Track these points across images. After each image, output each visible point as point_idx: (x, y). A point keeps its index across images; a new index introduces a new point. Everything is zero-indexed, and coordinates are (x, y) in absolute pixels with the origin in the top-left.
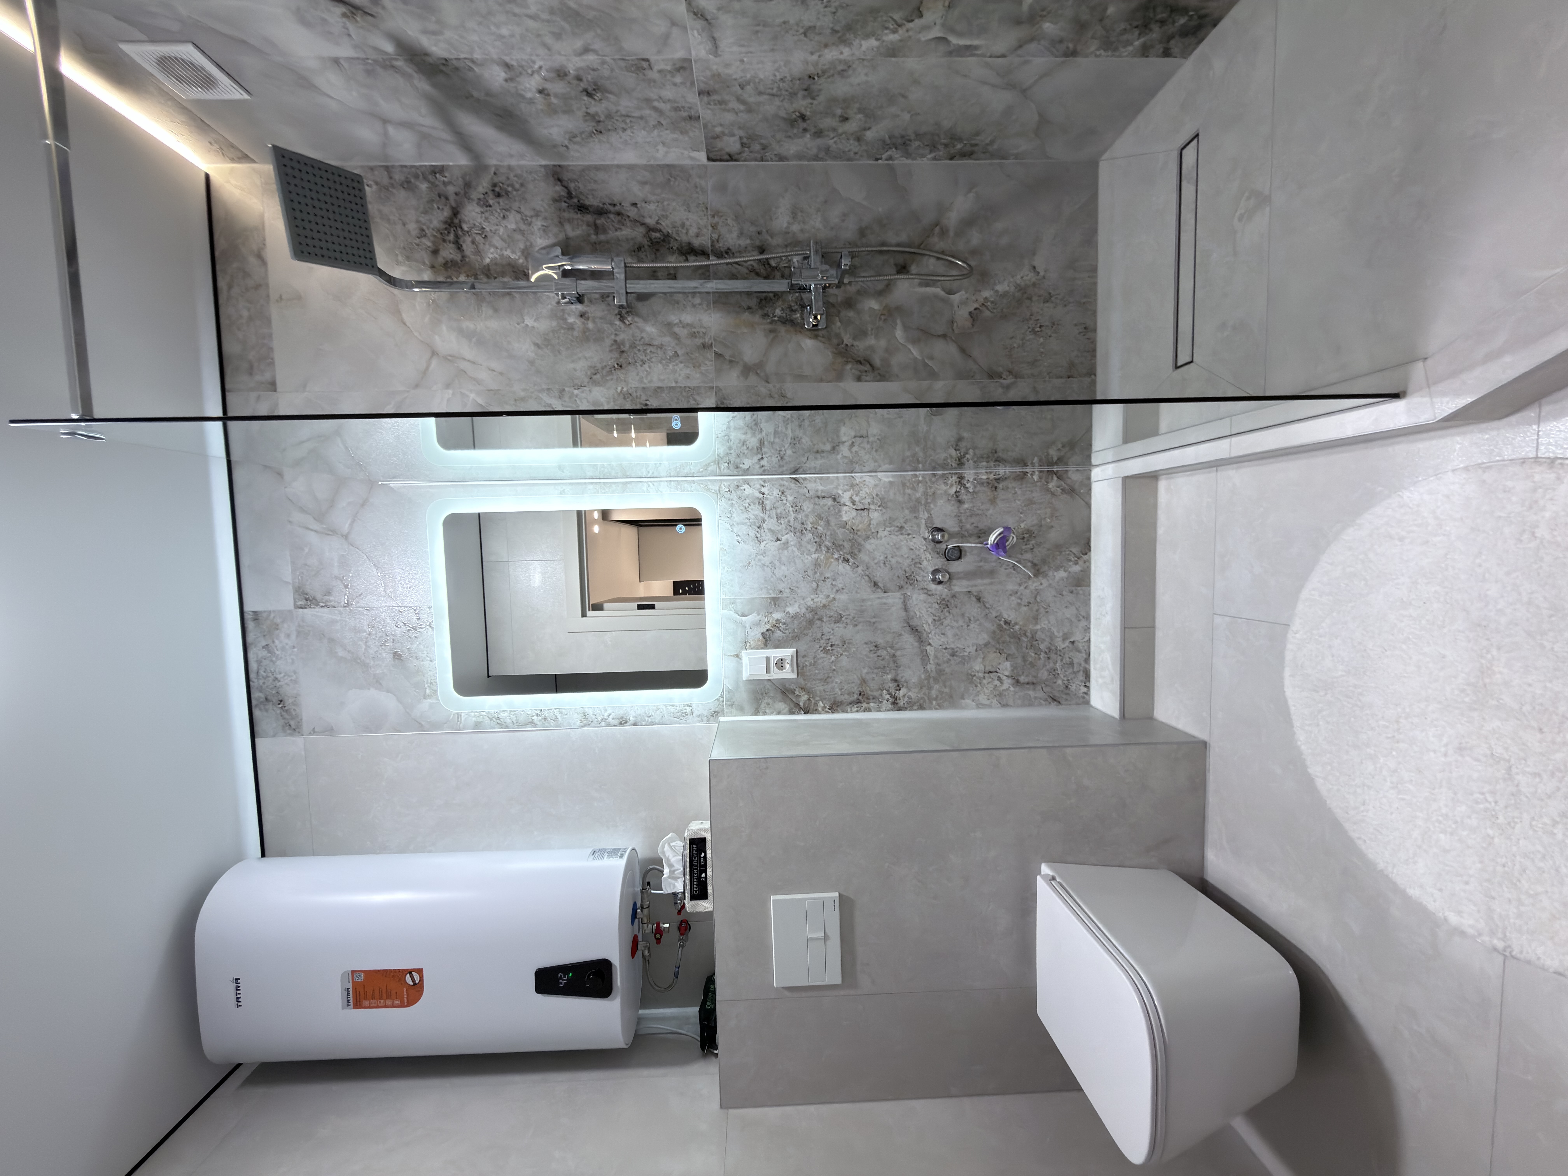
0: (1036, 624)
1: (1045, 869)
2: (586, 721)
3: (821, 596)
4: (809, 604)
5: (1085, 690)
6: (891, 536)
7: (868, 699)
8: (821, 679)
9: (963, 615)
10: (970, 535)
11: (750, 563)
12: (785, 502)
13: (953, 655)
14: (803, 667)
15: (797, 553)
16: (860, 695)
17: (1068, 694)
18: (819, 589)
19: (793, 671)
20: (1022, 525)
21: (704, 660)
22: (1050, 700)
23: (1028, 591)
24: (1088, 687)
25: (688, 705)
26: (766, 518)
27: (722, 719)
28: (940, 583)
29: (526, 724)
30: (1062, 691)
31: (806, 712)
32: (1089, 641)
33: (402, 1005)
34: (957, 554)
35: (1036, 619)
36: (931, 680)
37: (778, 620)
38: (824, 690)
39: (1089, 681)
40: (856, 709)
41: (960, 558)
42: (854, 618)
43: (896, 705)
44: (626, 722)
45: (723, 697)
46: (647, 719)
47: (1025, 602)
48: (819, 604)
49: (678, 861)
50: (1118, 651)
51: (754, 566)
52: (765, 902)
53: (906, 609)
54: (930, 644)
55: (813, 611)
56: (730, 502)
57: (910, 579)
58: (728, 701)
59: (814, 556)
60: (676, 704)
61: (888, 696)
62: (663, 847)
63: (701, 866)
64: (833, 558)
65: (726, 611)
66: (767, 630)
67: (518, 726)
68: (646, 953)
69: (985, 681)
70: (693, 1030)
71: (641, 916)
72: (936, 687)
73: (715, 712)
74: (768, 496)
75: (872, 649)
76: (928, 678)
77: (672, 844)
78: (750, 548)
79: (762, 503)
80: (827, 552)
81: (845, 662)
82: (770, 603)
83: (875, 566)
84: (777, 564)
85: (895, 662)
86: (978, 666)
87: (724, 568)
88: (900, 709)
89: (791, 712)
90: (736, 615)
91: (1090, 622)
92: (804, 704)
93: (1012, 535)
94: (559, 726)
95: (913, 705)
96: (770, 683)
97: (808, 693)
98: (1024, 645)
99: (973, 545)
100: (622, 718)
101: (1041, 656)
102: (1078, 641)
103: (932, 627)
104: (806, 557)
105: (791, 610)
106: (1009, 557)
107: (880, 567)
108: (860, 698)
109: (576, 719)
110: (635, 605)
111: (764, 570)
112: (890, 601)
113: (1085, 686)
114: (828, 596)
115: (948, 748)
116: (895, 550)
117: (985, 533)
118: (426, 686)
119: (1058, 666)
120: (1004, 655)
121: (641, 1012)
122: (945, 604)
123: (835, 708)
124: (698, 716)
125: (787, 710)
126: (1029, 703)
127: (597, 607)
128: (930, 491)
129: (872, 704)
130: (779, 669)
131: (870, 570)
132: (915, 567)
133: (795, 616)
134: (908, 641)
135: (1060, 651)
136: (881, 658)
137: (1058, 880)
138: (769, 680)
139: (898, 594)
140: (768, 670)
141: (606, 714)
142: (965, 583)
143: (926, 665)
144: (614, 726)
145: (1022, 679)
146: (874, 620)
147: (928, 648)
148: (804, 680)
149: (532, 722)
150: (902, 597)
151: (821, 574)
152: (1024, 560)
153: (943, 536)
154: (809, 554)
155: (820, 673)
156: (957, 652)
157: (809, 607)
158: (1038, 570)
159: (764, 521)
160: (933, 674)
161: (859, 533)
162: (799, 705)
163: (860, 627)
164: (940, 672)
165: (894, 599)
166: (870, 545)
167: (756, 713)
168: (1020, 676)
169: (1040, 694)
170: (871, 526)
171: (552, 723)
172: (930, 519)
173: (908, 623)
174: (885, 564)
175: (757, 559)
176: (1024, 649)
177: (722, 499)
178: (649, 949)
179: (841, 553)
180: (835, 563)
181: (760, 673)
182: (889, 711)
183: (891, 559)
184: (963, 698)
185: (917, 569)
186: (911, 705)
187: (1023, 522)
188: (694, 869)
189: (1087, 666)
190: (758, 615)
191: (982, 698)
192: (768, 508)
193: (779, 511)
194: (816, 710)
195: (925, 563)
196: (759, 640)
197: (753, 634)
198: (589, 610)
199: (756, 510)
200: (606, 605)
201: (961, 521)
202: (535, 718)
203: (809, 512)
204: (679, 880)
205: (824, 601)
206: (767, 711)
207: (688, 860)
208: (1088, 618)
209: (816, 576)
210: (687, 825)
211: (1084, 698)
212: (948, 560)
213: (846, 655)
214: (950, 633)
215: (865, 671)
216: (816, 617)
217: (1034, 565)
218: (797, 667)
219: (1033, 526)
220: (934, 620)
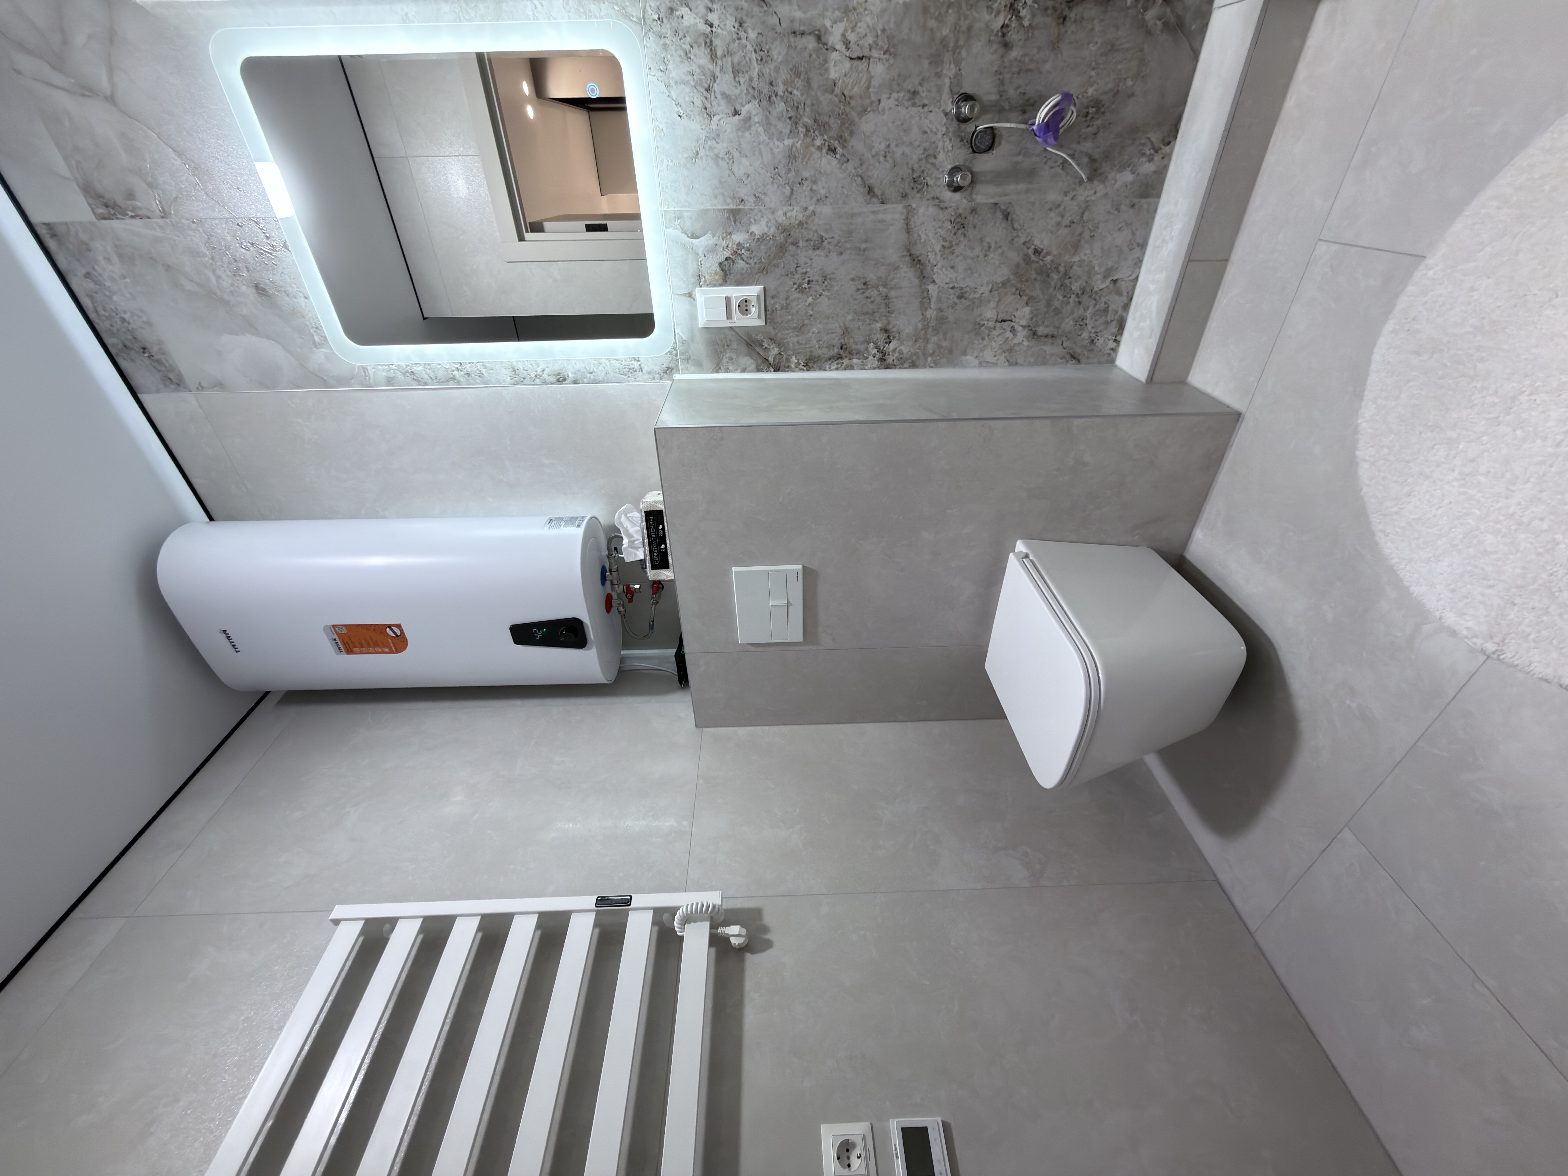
0: (1074, 255)
1: (1020, 547)
2: (518, 378)
3: (796, 209)
4: (780, 220)
5: (1113, 345)
6: (899, 108)
7: (851, 353)
8: (795, 328)
9: (981, 240)
10: (1012, 109)
11: (697, 153)
12: (744, 41)
13: (960, 297)
14: (773, 311)
15: (764, 137)
16: (841, 348)
17: (1092, 350)
18: (794, 197)
19: (759, 317)
20: (1090, 91)
21: (647, 299)
22: (1068, 356)
23: (1075, 203)
24: (1117, 342)
25: (635, 359)
26: (718, 74)
27: (677, 377)
28: (957, 189)
29: (448, 381)
30: (1086, 347)
31: (777, 370)
32: (1137, 279)
33: (391, 652)
34: (988, 139)
35: (1076, 247)
36: (930, 330)
37: (739, 244)
38: (798, 342)
39: (1121, 334)
40: (836, 366)
41: (990, 148)
42: (839, 242)
43: (884, 362)
44: (565, 380)
45: (675, 349)
46: (589, 375)
47: (1066, 221)
48: (793, 221)
49: (637, 532)
50: (1169, 294)
51: (704, 158)
52: (727, 573)
53: (908, 230)
54: (934, 282)
55: (785, 230)
56: (662, 41)
57: (917, 182)
58: (682, 354)
59: (788, 142)
60: (621, 357)
61: (875, 351)
62: (620, 517)
63: (660, 538)
64: (813, 145)
65: (670, 230)
66: (726, 259)
67: (439, 383)
68: (621, 608)
69: (994, 333)
70: (672, 668)
71: (611, 578)
72: (934, 339)
73: (668, 368)
74: (719, 31)
75: (860, 287)
76: (925, 328)
77: (628, 515)
78: (696, 126)
79: (710, 45)
80: (806, 135)
81: (824, 304)
82: (728, 218)
83: (871, 161)
84: (736, 154)
85: (887, 305)
86: (989, 313)
87: (662, 161)
88: (887, 367)
89: (759, 370)
90: (684, 236)
91: (1144, 254)
92: (775, 359)
93: (1072, 108)
94: (486, 383)
95: (904, 362)
96: (732, 332)
97: (779, 345)
98: (1053, 284)
99: (1013, 125)
100: (559, 374)
101: (1071, 300)
102: (1123, 280)
103: (938, 257)
104: (777, 143)
105: (757, 229)
106: (1060, 147)
107: (879, 162)
108: (842, 352)
109: (505, 375)
110: (582, 225)
111: (717, 165)
112: (888, 217)
113: (1115, 340)
114: (806, 209)
115: (935, 417)
116: (902, 134)
117: (1033, 105)
118: (312, 331)
119: (1088, 314)
120: (1025, 298)
121: (623, 652)
122: (960, 224)
123: (810, 365)
124: (649, 373)
125: (753, 366)
126: (1042, 361)
127: (537, 227)
128: (964, 24)
129: (855, 361)
130: (743, 314)
131: (864, 167)
132: (927, 162)
133: (762, 239)
134: (907, 276)
135: (1096, 293)
136: (869, 300)
137: (1031, 557)
138: (731, 328)
139: (900, 207)
140: (729, 316)
141: (539, 370)
142: (992, 189)
143: (926, 310)
144: (552, 383)
145: (1041, 330)
146: (863, 246)
147: (931, 287)
148: (774, 329)
149: (454, 378)
150: (905, 211)
151: (797, 172)
152: (1081, 152)
153: (972, 109)
154: (780, 139)
155: (792, 320)
156: (965, 293)
157: (780, 225)
158: (1095, 173)
159: (714, 78)
160: (933, 323)
161: (853, 103)
162: (767, 360)
163: (845, 256)
164: (942, 320)
165: (894, 213)
166: (867, 125)
167: (717, 370)
168: (1038, 326)
169: (1058, 350)
170: (871, 90)
171: (478, 380)
172: (958, 78)
173: (909, 251)
174: (885, 157)
175: (707, 146)
176: (1051, 290)
177: (650, 34)
178: (623, 605)
179: (826, 137)
180: (817, 154)
181: (719, 318)
182: (874, 368)
183: (894, 149)
184: (964, 353)
185: (929, 166)
186: (903, 362)
187: (1092, 85)
188: (653, 541)
189: (1124, 314)
190: (714, 236)
191: (988, 355)
192: (719, 53)
193: (736, 59)
194: (788, 367)
195: (941, 156)
196: (716, 273)
197: (708, 265)
198: (527, 232)
199: (701, 57)
200: (547, 225)
201: (1002, 83)
202: (455, 373)
203: (781, 62)
204: (640, 550)
205: (800, 217)
206: (730, 368)
207: (645, 532)
208: (1143, 246)
209: (790, 175)
210: (643, 497)
211: (1109, 355)
212: (974, 151)
213: (826, 296)
214: (961, 267)
215: (849, 317)
216: (789, 241)
217: (1093, 160)
218: (766, 311)
219: (1105, 93)
220: (943, 246)
